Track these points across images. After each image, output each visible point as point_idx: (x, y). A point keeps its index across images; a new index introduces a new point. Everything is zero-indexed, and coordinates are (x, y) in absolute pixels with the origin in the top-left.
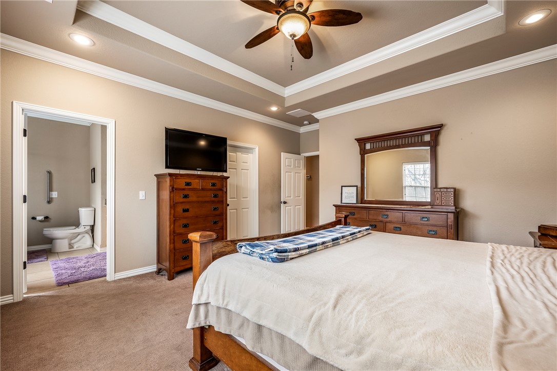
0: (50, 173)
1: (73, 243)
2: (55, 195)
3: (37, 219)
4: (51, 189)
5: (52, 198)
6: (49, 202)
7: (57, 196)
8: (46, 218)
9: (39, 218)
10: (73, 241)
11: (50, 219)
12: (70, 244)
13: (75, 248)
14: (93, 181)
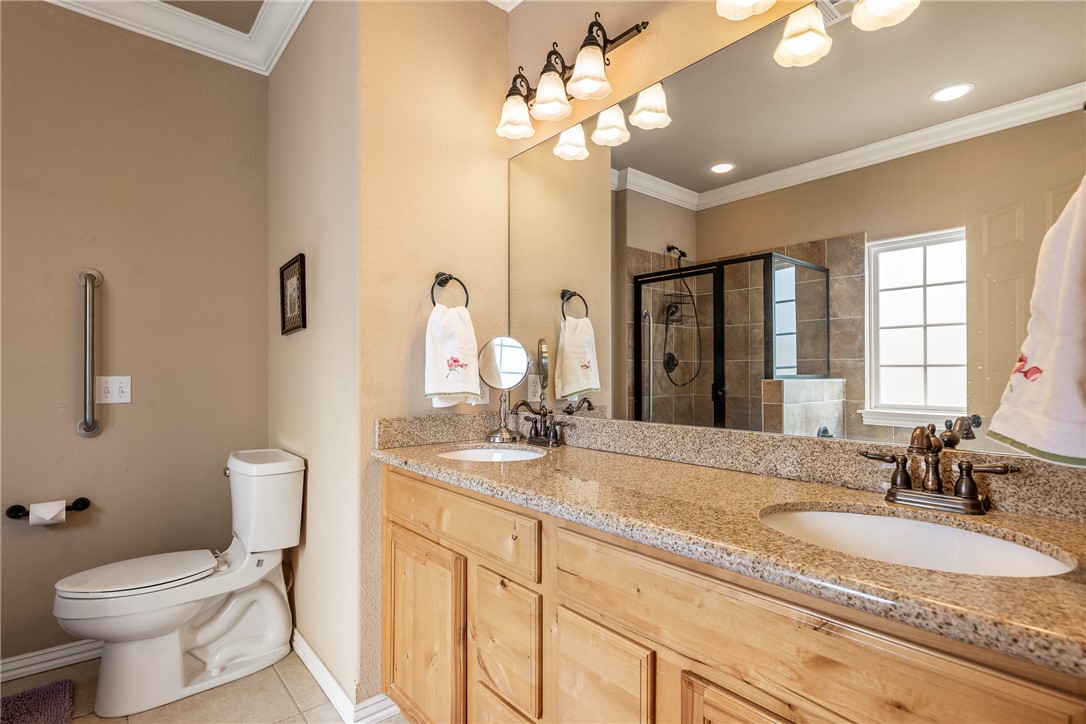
0: (95, 283)
1: (204, 647)
2: (117, 389)
3: (33, 519)
4: (96, 362)
5: (104, 407)
6: (92, 427)
7: (126, 398)
8: (79, 506)
9: (46, 511)
10: (203, 636)
11: (98, 510)
12: (188, 653)
13: (214, 678)
14: (293, 312)
